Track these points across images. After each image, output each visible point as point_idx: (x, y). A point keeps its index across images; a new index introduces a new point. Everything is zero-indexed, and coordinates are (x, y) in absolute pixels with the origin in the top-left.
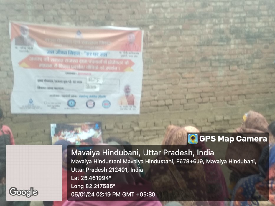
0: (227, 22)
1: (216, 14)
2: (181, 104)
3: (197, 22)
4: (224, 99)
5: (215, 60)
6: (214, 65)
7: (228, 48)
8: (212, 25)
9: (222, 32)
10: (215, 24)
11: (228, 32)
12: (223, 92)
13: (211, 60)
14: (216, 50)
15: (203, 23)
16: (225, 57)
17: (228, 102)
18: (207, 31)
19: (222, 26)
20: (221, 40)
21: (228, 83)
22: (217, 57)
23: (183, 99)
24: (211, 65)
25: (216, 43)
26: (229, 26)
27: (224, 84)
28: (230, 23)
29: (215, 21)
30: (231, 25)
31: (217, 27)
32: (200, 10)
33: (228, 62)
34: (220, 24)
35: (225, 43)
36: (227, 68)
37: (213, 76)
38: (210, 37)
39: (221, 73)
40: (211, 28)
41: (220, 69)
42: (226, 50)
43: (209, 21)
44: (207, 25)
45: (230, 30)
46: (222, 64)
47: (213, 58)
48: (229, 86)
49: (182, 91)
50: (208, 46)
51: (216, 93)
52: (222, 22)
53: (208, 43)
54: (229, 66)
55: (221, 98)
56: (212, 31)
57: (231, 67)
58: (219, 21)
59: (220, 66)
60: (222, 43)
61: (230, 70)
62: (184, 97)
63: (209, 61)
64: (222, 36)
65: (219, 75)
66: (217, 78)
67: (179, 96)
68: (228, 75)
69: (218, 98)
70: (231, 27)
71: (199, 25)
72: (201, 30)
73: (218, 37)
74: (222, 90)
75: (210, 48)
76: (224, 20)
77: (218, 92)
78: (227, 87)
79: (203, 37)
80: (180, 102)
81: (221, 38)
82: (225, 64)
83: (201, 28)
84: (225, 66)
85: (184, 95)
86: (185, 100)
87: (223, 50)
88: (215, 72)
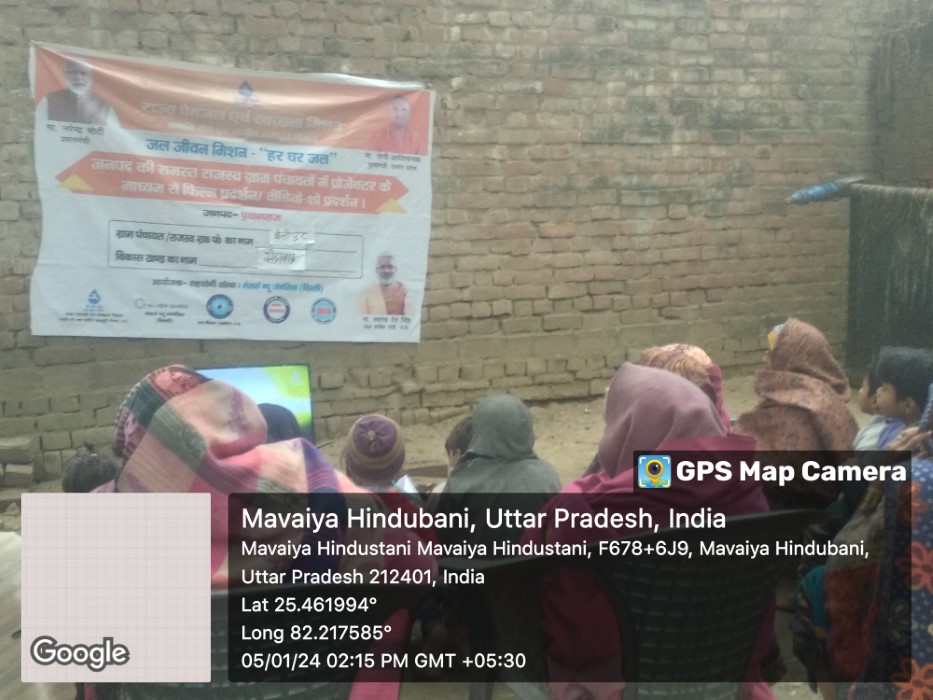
0: (662, 80)
1: (635, 53)
2: (535, 315)
3: (582, 76)
4: (651, 301)
5: (631, 188)
6: (626, 201)
7: (665, 154)
8: (622, 84)
9: (649, 106)
10: (633, 84)
11: (664, 107)
12: (646, 280)
13: (618, 187)
14: (632, 157)
15: (598, 77)
16: (655, 179)
17: (660, 308)
18: (610, 101)
19: (650, 90)
20: (647, 129)
21: (662, 254)
22: (635, 180)
23: (542, 299)
24: (619, 203)
25: (635, 138)
26: (668, 92)
27: (650, 257)
28: (672, 82)
29: (633, 73)
30: (675, 86)
31: (636, 92)
32: (593, 40)
33: (662, 194)
34: (645, 84)
35: (658, 140)
36: (661, 212)
37: (622, 235)
38: (618, 118)
39: (644, 224)
40: (620, 94)
41: (642, 213)
42: (659, 160)
43: (616, 73)
44: (611, 86)
45: (672, 103)
46: (648, 201)
47: (623, 180)
48: (666, 263)
49: (538, 275)
50: (611, 144)
51: (631, 282)
52: (651, 78)
53: (612, 137)
54: (667, 206)
55: (643, 297)
56: (624, 101)
57: (671, 206)
58: (643, 75)
59: (643, 206)
60: (649, 140)
61: (668, 217)
62: (544, 294)
63: (614, 191)
64: (650, 118)
65: (640, 232)
66: (633, 238)
67: (530, 290)
68: (662, 233)
69: (634, 298)
70: (673, 92)
71: (590, 84)
72: (595, 97)
73: (639, 120)
74: (646, 275)
75: (618, 152)
76: (656, 73)
77: (636, 279)
78: (660, 266)
79: (598, 119)
80: (533, 306)
81: (648, 124)
82: (656, 202)
83: (594, 92)
84: (656, 206)
85: (543, 288)
86: (545, 301)
87: (653, 158)
88: (628, 222)
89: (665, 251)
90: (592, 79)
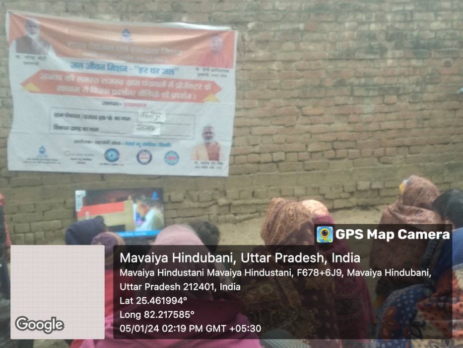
0: (381, 20)
1: (363, 5)
2: (299, 161)
3: (330, 19)
4: (373, 153)
5: (360, 86)
6: (357, 93)
7: (382, 65)
8: (354, 24)
9: (372, 36)
10: (361, 23)
11: (382, 36)
12: (370, 140)
13: (352, 85)
14: (361, 67)
15: (339, 20)
16: (376, 80)
17: (379, 158)
18: (347, 34)
19: (373, 27)
20: (370, 50)
21: (380, 126)
22: (363, 81)
23: (304, 151)
24: (352, 95)
25: (362, 56)
26: (384, 28)
27: (373, 127)
28: (387, 21)
29: (361, 17)
30: (389, 24)
31: (364, 28)
33: (380, 89)
34: (370, 23)
35: (378, 57)
36: (379, 100)
37: (354, 113)
38: (352, 44)
39: (368, 107)
40: (353, 29)
41: (367, 101)
42: (379, 68)
43: (351, 17)
44: (347, 25)
45: (387, 34)
46: (371, 93)
47: (356, 81)
48: (382, 131)
49: (301, 138)
50: (348, 60)
51: (360, 142)
52: (373, 19)
53: (348, 55)
54: (383, 96)
55: (368, 151)
56: (356, 34)
57: (386, 97)
58: (368, 18)
59: (368, 97)
60: (372, 57)
61: (384, 103)
62: (305, 149)
63: (349, 87)
64: (373, 43)
65: (366, 112)
66: (362, 116)
67: (297, 146)
68: (380, 112)
69: (362, 151)
70: (388, 27)
71: (334, 24)
72: (337, 32)
73: (366, 45)
74: (370, 137)
75: (351, 64)
76: (376, 16)
77: (364, 140)
78: (379, 132)
79: (339, 45)
80: (298, 156)
81: (371, 47)
82: (376, 93)
83: (337, 29)
84: (376, 96)
85: (304, 145)
86: (306, 153)
87: (374, 68)
88: (358, 106)
89: (382, 123)
90: (336, 21)
